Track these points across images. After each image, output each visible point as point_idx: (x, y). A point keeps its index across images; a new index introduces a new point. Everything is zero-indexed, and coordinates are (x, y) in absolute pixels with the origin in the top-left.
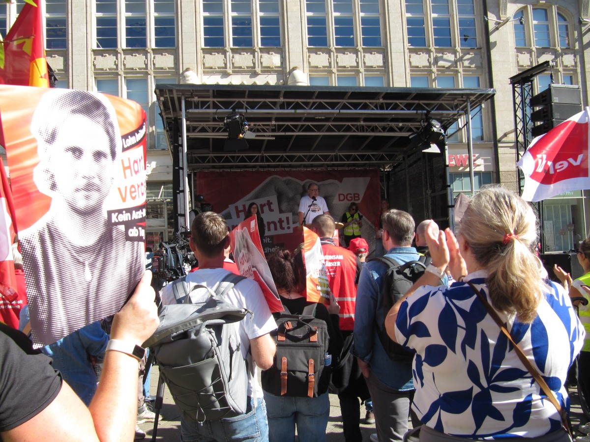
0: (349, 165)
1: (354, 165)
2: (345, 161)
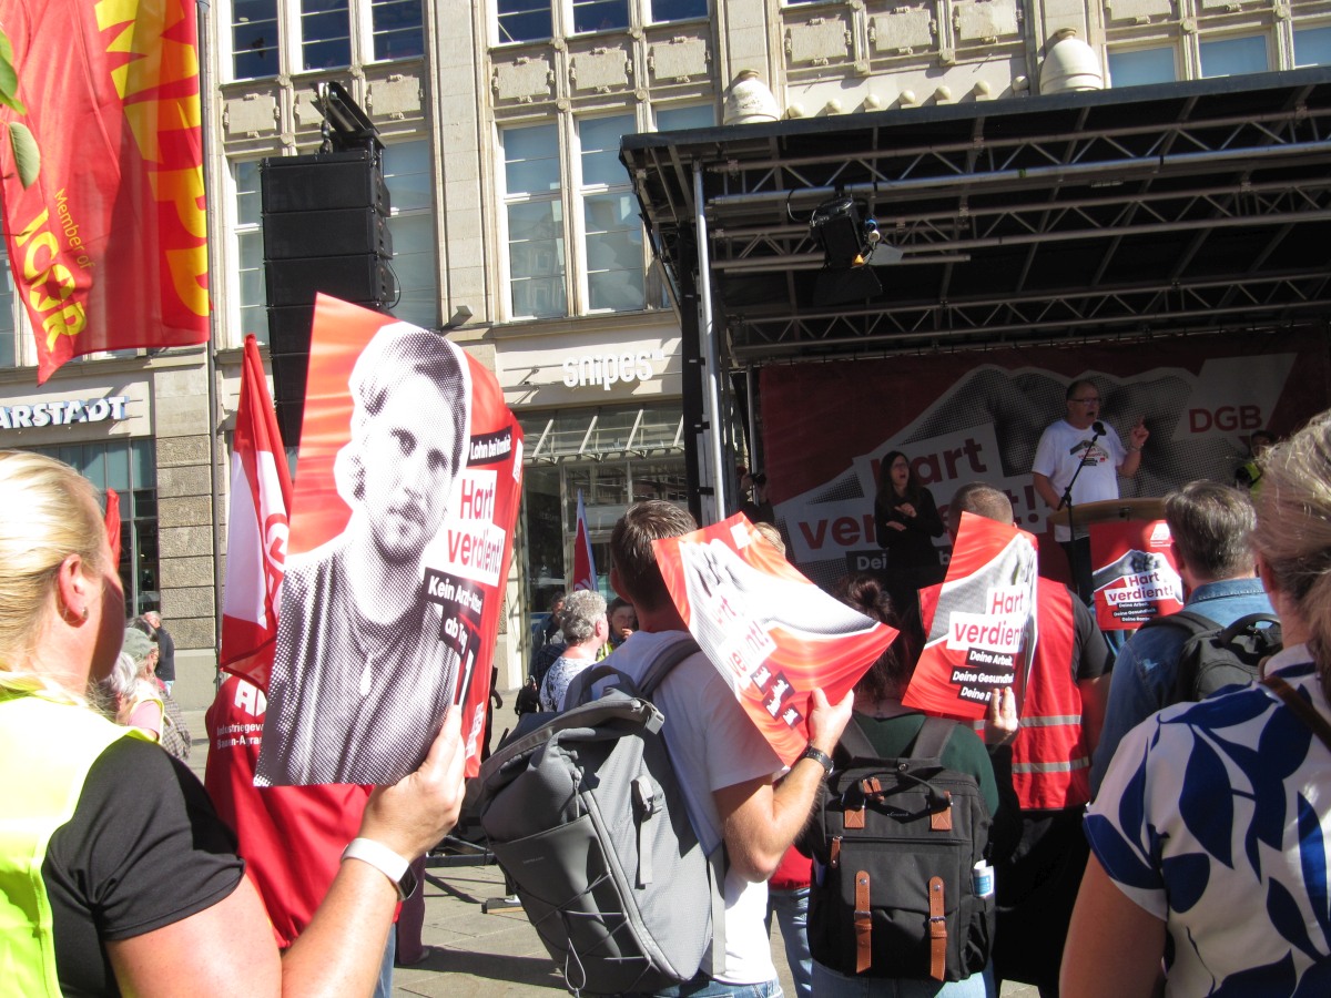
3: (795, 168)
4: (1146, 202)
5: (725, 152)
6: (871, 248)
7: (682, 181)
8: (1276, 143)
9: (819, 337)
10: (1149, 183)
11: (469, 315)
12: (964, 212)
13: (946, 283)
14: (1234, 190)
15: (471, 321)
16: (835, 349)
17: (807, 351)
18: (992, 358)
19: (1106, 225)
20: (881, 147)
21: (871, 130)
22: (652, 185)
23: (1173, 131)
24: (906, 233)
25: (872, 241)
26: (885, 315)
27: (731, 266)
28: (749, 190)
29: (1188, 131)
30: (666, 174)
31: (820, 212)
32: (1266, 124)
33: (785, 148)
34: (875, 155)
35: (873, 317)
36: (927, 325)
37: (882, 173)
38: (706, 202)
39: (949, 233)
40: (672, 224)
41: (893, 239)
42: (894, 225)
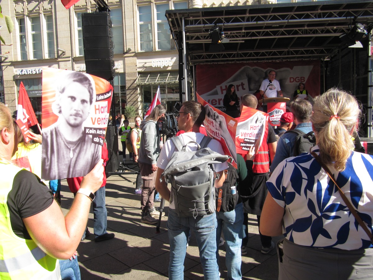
0: (298, 58)
1: (302, 57)
2: (295, 55)
3: (206, 19)
4: (284, 30)
5: (189, 15)
6: (222, 39)
7: (180, 21)
8: (313, 18)
9: (210, 58)
10: (285, 26)
11: (131, 50)
12: (243, 31)
13: (239, 47)
14: (303, 28)
15: (131, 51)
16: (213, 61)
17: (207, 61)
18: (248, 64)
19: (275, 35)
20: (226, 15)
21: (223, 11)
22: (172, 22)
23: (291, 14)
24: (230, 35)
25: (222, 37)
26: (225, 54)
27: (190, 42)
28: (195, 24)
29: (295, 14)
30: (176, 19)
31: (211, 30)
32: (311, 14)
33: (203, 14)
34: (224, 17)
35: (222, 54)
36: (234, 57)
37: (225, 21)
38: (185, 26)
39: (240, 36)
40: (177, 31)
41: (227, 37)
42: (228, 33)
